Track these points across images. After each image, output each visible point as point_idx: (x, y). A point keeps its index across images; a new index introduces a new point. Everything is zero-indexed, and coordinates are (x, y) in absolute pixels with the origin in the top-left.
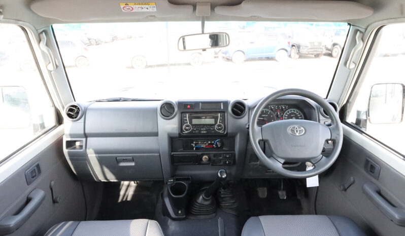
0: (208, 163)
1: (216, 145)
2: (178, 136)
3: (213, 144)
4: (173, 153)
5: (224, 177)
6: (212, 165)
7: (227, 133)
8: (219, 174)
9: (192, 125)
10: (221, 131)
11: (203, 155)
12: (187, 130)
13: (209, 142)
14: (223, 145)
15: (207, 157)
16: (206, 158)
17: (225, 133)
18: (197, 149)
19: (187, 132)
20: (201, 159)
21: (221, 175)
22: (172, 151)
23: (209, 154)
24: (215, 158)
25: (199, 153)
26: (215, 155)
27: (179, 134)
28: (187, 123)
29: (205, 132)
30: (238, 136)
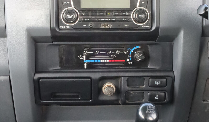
0: (114, 98)
1: (133, 59)
2: (49, 34)
3: (126, 56)
4: (37, 76)
5: (150, 119)
6: (124, 104)
7: (157, 29)
8: (141, 114)
9: (81, 10)
10: (143, 25)
11: (104, 79)
12: (68, 21)
13: (118, 52)
14: (147, 58)
15: (112, 85)
16: (110, 87)
17: (153, 28)
18: (91, 66)
19: (69, 26)
20: (100, 90)
21: (146, 115)
22: (36, 72)
23: (117, 78)
24: (130, 88)
25: (96, 76)
26: (130, 81)
27: (53, 30)
28: (70, 5)
29: (109, 26)
30: (182, 35)
